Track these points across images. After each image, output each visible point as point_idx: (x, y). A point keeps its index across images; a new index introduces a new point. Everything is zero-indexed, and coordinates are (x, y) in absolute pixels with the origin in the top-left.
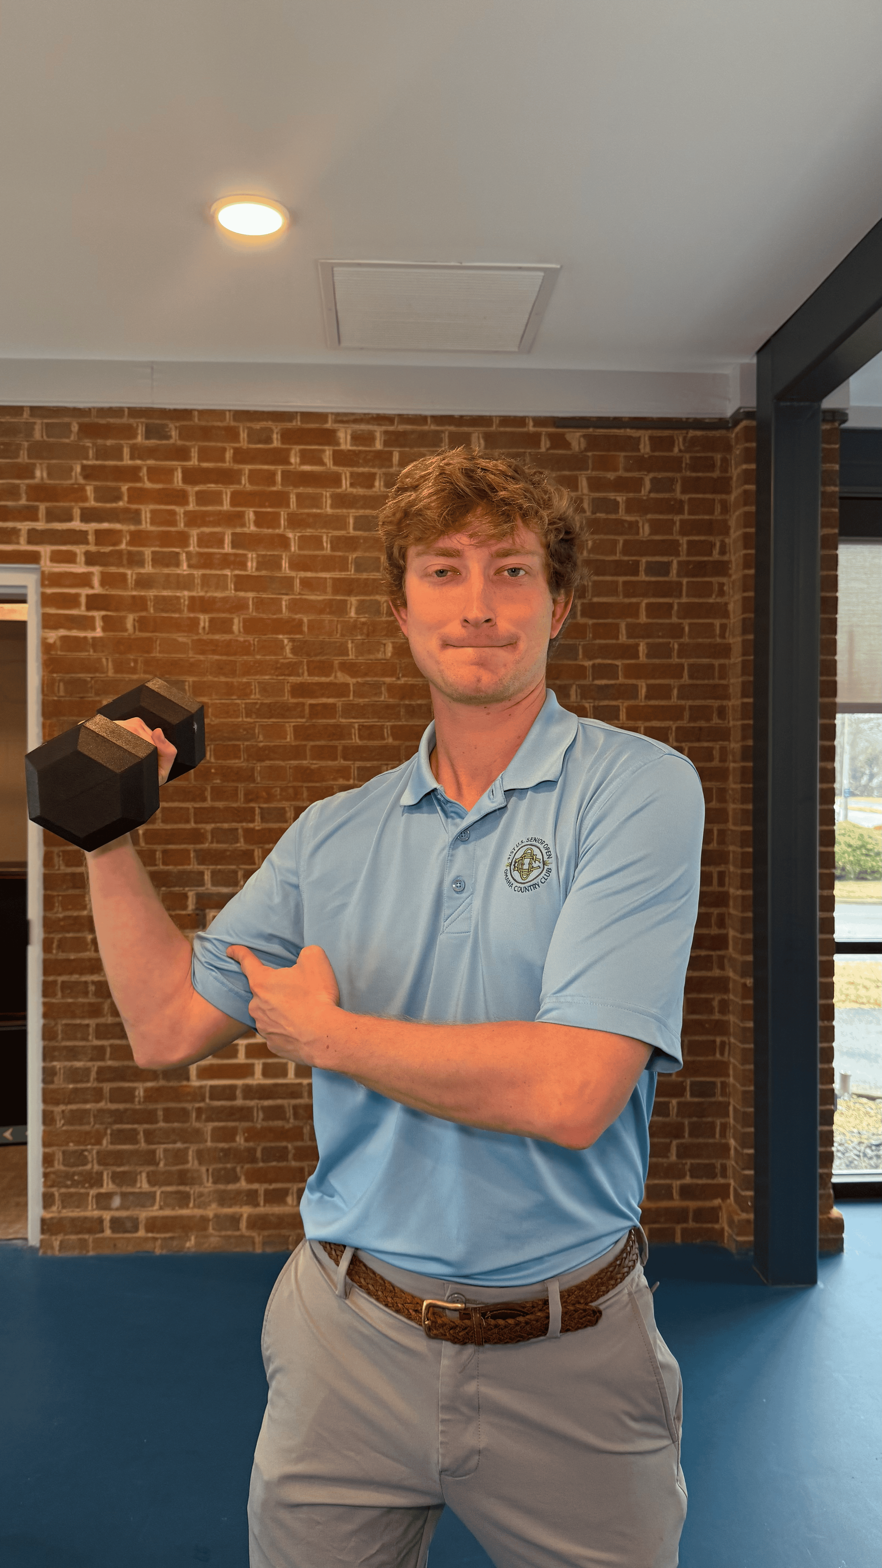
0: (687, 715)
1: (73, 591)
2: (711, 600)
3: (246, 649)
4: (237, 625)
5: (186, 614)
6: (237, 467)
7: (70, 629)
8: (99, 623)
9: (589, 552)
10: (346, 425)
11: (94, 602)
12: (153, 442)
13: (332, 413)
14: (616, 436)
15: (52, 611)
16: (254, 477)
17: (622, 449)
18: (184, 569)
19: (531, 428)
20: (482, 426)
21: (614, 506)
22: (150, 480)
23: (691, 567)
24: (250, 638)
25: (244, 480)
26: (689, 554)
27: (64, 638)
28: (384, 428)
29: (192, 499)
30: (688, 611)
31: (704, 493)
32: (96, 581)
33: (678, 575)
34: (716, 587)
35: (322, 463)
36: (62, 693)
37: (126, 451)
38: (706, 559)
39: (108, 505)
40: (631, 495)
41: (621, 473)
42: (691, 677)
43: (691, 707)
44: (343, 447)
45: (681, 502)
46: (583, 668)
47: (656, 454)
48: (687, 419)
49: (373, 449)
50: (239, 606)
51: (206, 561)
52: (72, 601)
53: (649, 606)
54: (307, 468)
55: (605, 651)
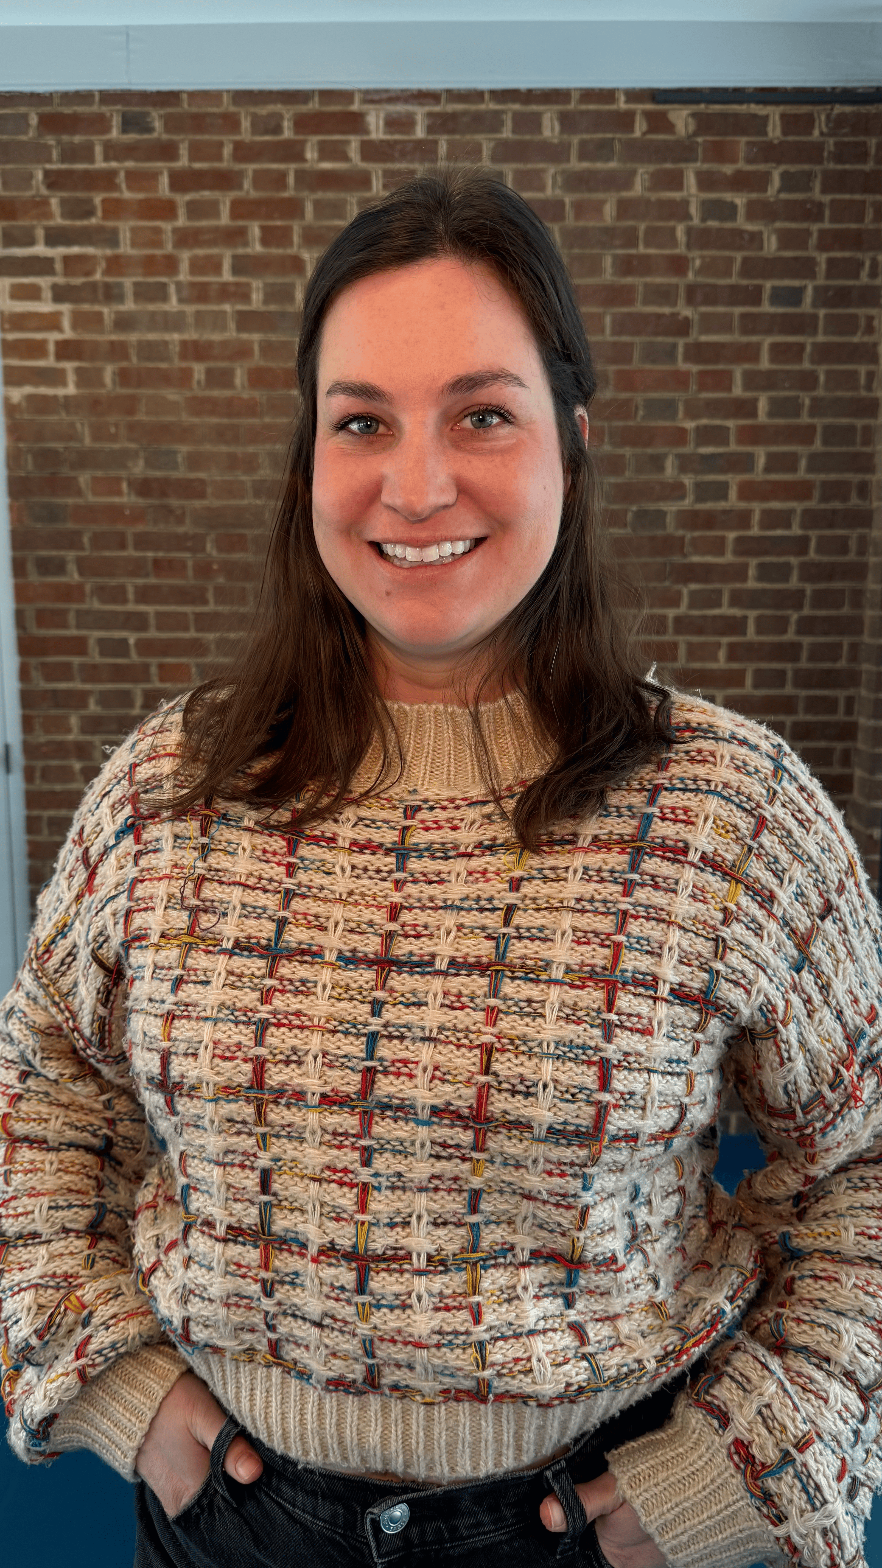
0: (817, 493)
1: (38, 336)
2: (856, 339)
3: (251, 409)
4: (240, 377)
5: (178, 363)
6: (238, 167)
7: (36, 384)
8: (71, 378)
9: (698, 273)
10: (378, 106)
11: (65, 350)
12: (132, 137)
13: (360, 91)
14: (736, 115)
15: (15, 362)
16: (260, 179)
17: (744, 132)
18: (173, 305)
19: (622, 105)
20: (557, 102)
21: (730, 211)
22: (130, 188)
23: (830, 293)
24: (257, 394)
25: (247, 184)
26: (829, 275)
27: (30, 398)
28: (427, 109)
29: (181, 212)
30: (824, 353)
31: (852, 192)
32: (66, 323)
33: (814, 305)
34: (863, 322)
35: (346, 158)
36: (30, 466)
37: (98, 150)
38: (851, 283)
39: (78, 223)
40: (754, 196)
41: (741, 165)
42: (825, 442)
43: (824, 484)
44: (374, 136)
45: (820, 205)
46: (683, 431)
47: (790, 138)
48: (833, 89)
49: (412, 137)
50: (242, 352)
51: (200, 293)
52: (37, 349)
53: (774, 347)
54: (327, 165)
55: (714, 408)
